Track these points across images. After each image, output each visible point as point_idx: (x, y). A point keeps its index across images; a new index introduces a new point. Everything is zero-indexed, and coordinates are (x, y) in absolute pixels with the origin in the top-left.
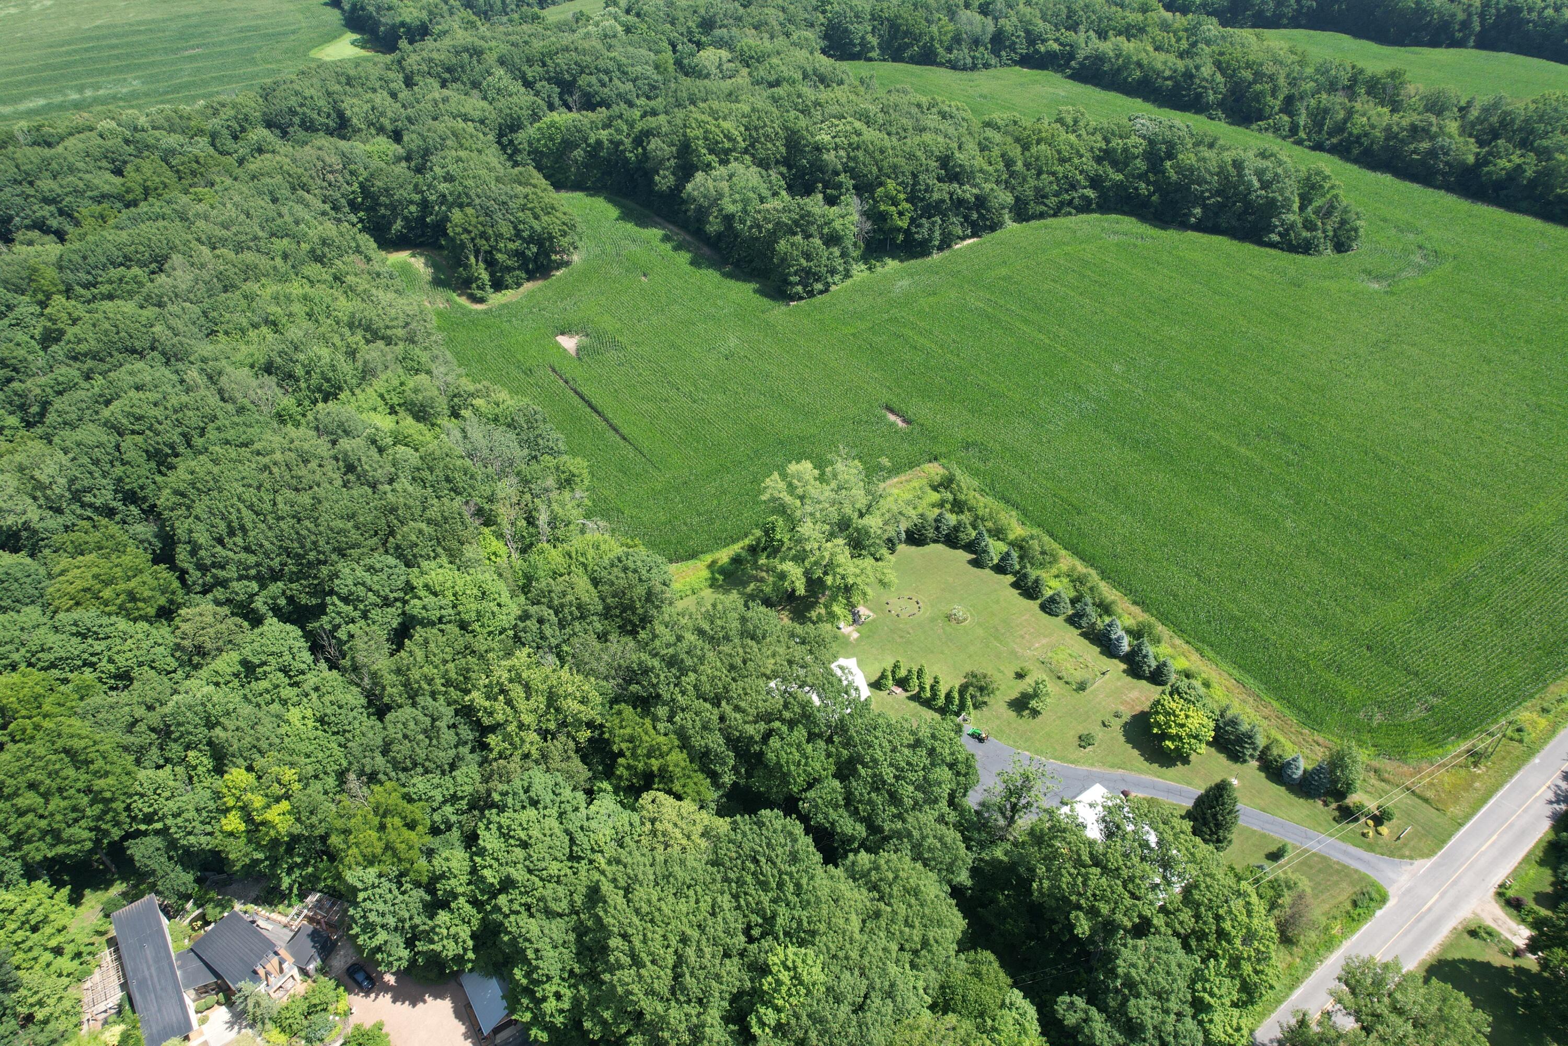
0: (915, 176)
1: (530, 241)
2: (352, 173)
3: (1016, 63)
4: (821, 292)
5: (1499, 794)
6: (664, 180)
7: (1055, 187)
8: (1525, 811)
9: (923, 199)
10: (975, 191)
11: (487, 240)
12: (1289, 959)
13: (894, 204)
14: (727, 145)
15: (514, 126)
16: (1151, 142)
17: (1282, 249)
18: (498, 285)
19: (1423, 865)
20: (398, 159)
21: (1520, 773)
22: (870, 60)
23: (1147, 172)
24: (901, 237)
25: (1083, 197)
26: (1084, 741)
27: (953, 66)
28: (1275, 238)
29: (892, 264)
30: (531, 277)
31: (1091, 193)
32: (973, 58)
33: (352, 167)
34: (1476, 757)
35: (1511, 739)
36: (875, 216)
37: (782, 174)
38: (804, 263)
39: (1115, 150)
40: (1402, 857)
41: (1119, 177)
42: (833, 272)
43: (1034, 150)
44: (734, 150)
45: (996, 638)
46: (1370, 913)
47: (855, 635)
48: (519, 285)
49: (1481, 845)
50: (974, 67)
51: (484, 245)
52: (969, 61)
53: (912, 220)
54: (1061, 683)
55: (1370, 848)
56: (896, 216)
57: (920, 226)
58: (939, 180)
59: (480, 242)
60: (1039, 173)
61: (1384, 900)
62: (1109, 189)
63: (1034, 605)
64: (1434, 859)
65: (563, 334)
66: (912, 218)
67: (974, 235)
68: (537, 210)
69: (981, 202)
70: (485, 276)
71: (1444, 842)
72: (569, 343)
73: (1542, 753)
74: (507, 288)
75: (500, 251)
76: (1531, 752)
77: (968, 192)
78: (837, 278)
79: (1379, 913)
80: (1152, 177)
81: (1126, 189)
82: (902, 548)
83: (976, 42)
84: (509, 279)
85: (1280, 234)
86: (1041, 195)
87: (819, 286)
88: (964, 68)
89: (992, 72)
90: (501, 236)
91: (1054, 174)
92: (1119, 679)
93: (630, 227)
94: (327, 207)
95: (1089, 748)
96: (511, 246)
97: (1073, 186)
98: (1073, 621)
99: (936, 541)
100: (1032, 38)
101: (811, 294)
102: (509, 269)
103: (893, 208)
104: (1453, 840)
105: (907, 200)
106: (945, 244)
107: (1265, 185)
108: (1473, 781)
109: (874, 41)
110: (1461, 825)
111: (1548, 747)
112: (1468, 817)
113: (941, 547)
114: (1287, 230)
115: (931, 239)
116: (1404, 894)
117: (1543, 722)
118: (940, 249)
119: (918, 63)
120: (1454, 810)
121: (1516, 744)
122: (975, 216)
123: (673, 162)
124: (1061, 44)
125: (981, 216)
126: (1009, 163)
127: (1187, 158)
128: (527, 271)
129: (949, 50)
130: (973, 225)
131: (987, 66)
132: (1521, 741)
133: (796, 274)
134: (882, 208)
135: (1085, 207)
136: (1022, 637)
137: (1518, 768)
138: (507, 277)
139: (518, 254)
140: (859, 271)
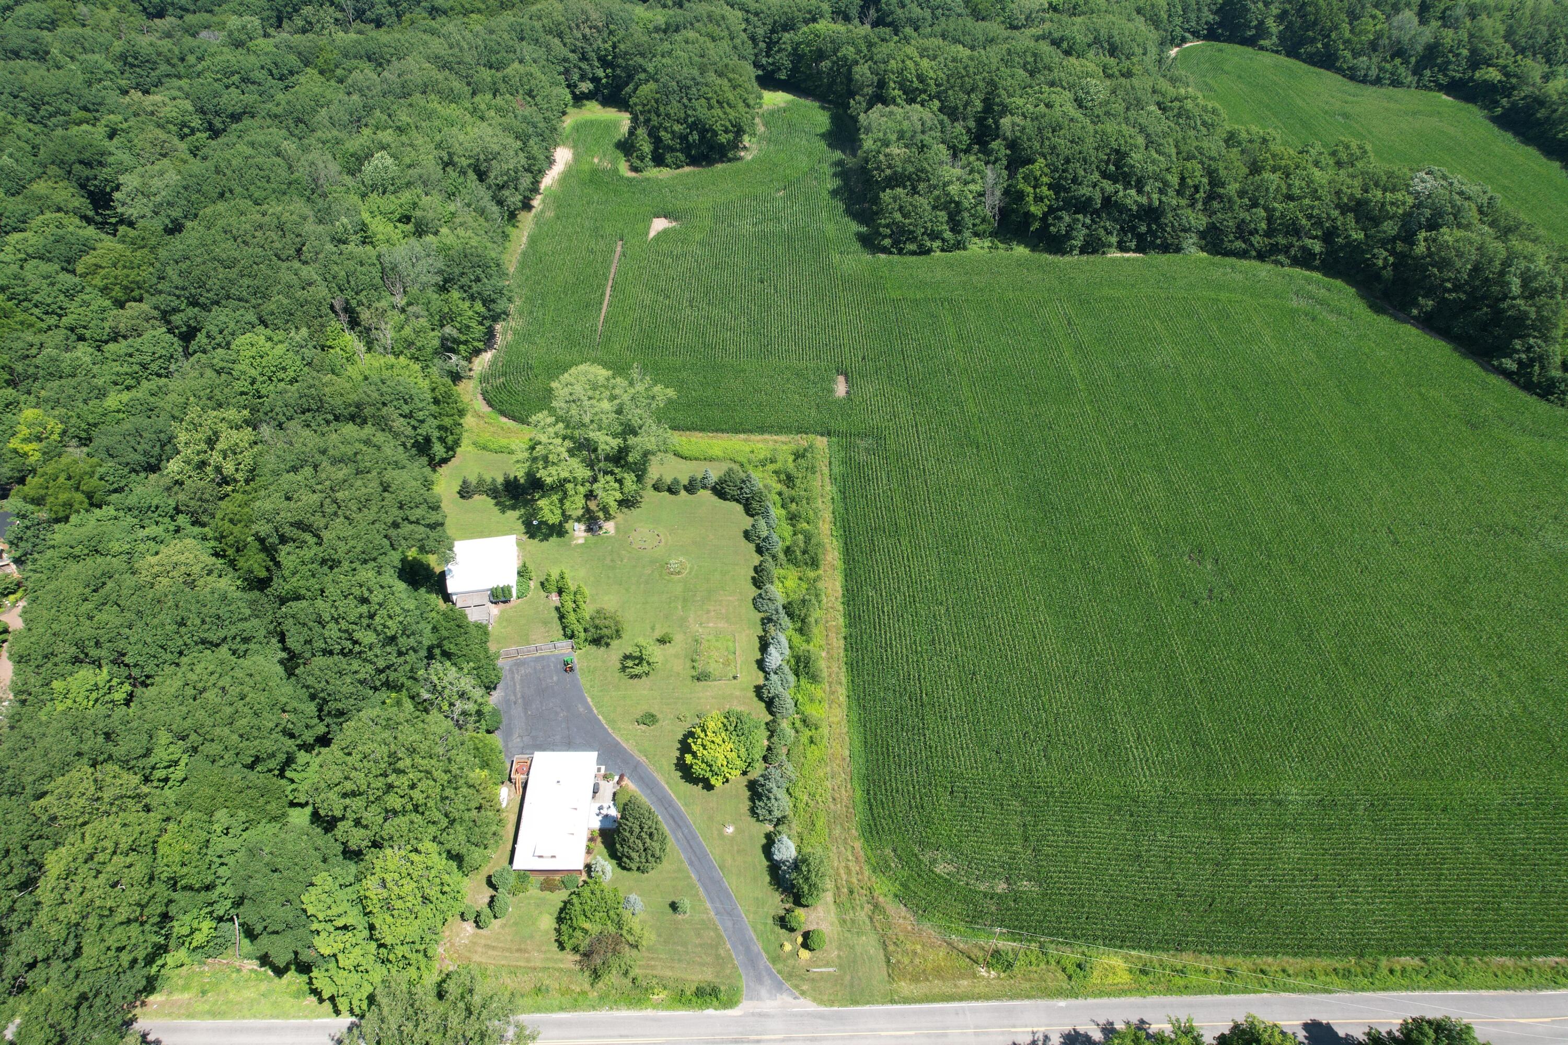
0: (1067, 161)
1: (693, 126)
2: (611, 33)
3: (1440, 88)
4: (913, 253)
5: (974, 1004)
6: (856, 104)
7: (1264, 225)
8: (976, 1034)
9: (1067, 190)
10: (1144, 200)
11: (659, 116)
12: (587, 986)
13: (1035, 187)
14: (916, 84)
15: (789, 26)
16: (1419, 206)
17: (1516, 383)
18: (659, 161)
19: (808, 1005)
20: (657, 29)
21: (1027, 1002)
22: (1262, 48)
23: (1394, 239)
24: (1036, 225)
25: (1304, 248)
26: (649, 719)
27: (1352, 75)
28: (1509, 364)
29: (1021, 251)
30: (694, 161)
31: (1317, 247)
32: (1381, 69)
33: (611, 27)
34: (996, 958)
35: (1064, 970)
36: (1013, 196)
37: (969, 130)
38: (898, 216)
39: (1367, 202)
40: (796, 987)
41: (1360, 235)
42: (934, 236)
43: (1266, 175)
44: (925, 91)
45: (685, 600)
46: (705, 1005)
47: (581, 541)
48: (678, 167)
49: (887, 1030)
50: (1378, 81)
51: (655, 121)
52: (1374, 72)
53: (1051, 210)
54: (689, 664)
55: (775, 960)
56: (1031, 198)
57: (1060, 218)
58: (1105, 175)
59: (653, 117)
60: (1255, 205)
61: (730, 1003)
62: (1342, 247)
63: (753, 592)
64: (822, 1009)
65: (665, 217)
66: (1050, 207)
67: (1138, 250)
68: (713, 102)
69: (1152, 214)
70: (647, 148)
71: (855, 1002)
72: (659, 225)
73: (1080, 1001)
74: (667, 166)
75: (666, 129)
76: (1072, 994)
77: (1131, 197)
78: (937, 244)
79: (710, 1012)
80: (1400, 246)
81: (1364, 252)
82: (706, 495)
83: (1399, 52)
84: (669, 158)
85: (1520, 362)
86: (1243, 231)
87: (912, 247)
88: (1364, 80)
89: (1399, 92)
90: (668, 115)
91: (1269, 211)
92: (743, 689)
93: (823, 145)
94: (572, 56)
95: (643, 727)
96: (677, 128)
97: (1294, 230)
98: (767, 621)
99: (738, 501)
100: (1477, 60)
101: (900, 252)
102: (672, 149)
103: (1030, 190)
104: (867, 1007)
105: (1050, 187)
106: (1092, 247)
107: (1531, 294)
108: (962, 976)
109: (1273, 27)
110: (893, 1001)
111: (1090, 1001)
112: (906, 1000)
113: (739, 508)
114: (1532, 361)
115: (1068, 236)
116: (753, 1014)
117: (1125, 978)
118: (1083, 251)
119: (1314, 64)
120: (905, 987)
121: (1061, 975)
122: (1143, 229)
123: (870, 91)
124: (1507, 75)
125: (1150, 230)
126: (1215, 181)
127: (1447, 235)
128: (688, 156)
129: (1356, 55)
130: (1140, 238)
131: (1396, 83)
132: (1070, 978)
133: (887, 226)
134: (1021, 186)
135: (1305, 260)
136: (708, 612)
137: (1028, 997)
138: (668, 156)
139: (683, 138)
140: (978, 248)
